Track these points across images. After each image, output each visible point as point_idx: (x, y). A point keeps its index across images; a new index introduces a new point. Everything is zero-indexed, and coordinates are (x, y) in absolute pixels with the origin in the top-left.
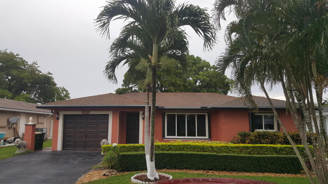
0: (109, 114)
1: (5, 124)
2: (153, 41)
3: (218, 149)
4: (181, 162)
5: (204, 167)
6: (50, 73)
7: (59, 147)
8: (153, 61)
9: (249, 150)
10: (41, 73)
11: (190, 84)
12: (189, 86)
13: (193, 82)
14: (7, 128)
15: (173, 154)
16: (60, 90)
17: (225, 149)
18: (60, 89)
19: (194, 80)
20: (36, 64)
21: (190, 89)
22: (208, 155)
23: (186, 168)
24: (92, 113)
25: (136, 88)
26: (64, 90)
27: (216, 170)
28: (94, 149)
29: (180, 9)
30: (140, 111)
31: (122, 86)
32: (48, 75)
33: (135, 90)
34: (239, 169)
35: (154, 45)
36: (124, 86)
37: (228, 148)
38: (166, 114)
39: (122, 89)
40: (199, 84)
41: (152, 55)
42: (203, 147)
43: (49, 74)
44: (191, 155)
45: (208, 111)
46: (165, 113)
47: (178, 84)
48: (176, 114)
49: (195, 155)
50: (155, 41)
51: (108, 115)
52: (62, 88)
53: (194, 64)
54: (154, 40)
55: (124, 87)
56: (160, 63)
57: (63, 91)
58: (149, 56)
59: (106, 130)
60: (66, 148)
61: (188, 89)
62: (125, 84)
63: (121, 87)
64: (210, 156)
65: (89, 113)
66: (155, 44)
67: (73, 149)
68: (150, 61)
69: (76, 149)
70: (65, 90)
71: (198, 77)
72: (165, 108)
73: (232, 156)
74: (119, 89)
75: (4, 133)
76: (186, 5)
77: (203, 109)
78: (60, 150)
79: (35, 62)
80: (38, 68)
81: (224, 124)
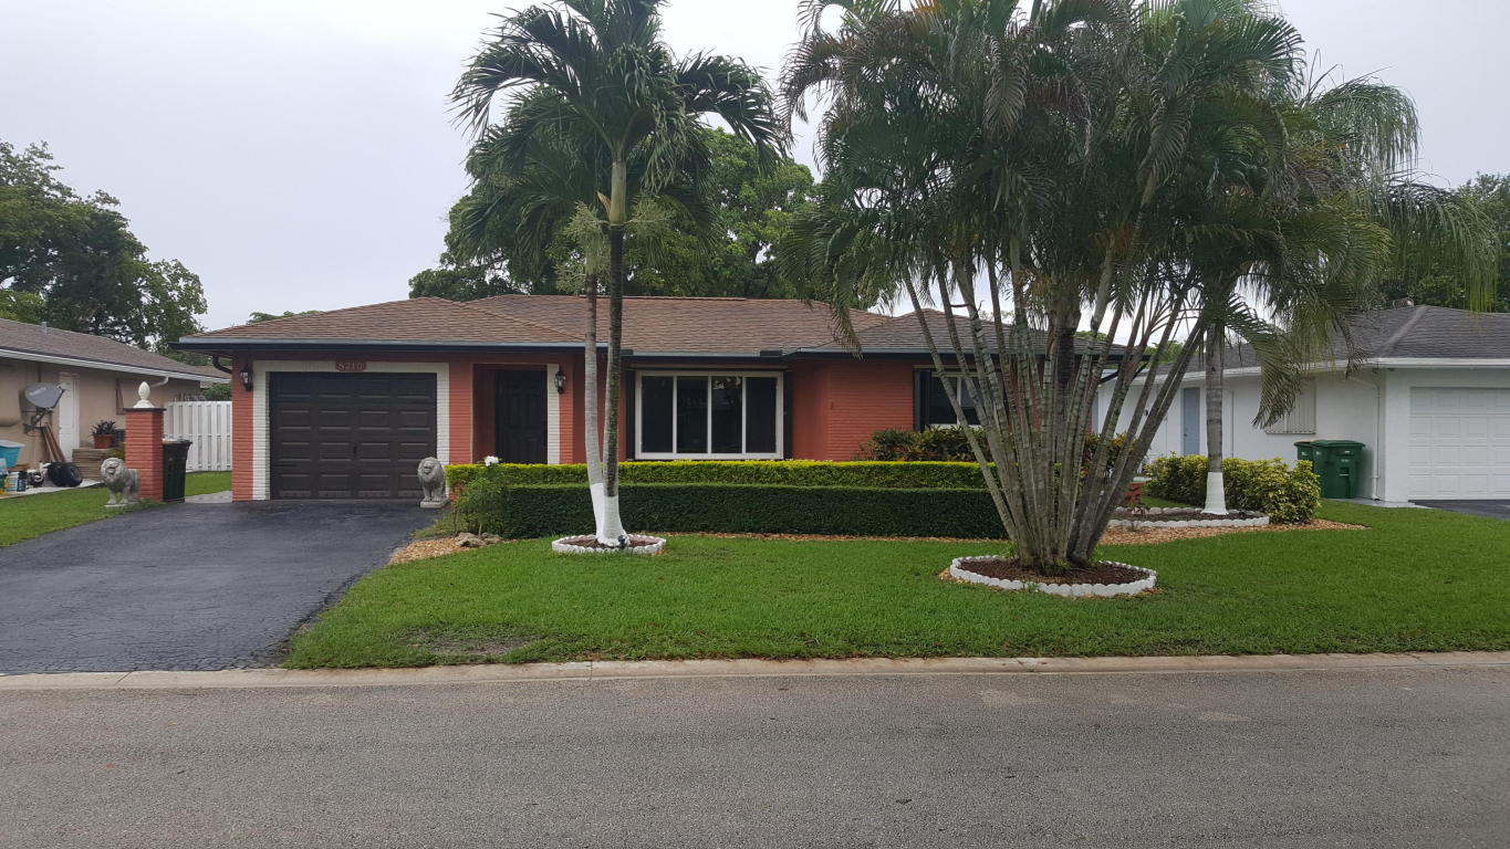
0: (435, 375)
1: (12, 411)
2: (613, 153)
3: (801, 476)
4: (690, 512)
5: (756, 523)
6: (107, 199)
7: (260, 490)
8: (613, 212)
9: (889, 478)
10: (70, 195)
11: (729, 260)
12: (726, 266)
13: (741, 250)
14: (19, 430)
15: (668, 490)
16: (164, 276)
17: (821, 474)
18: (162, 267)
19: (745, 242)
20: (42, 155)
21: (729, 281)
22: (770, 489)
23: (705, 529)
24: (373, 367)
25: (500, 273)
26: (181, 272)
27: (791, 533)
28: (387, 493)
29: (688, 67)
30: (549, 365)
31: (442, 261)
32: (99, 205)
33: (495, 279)
34: (856, 528)
35: (614, 164)
36: (451, 262)
37: (830, 472)
38: (640, 374)
39: (442, 274)
40: (765, 258)
41: (608, 194)
42: (758, 470)
43: (104, 201)
44: (720, 490)
45: (785, 367)
46: (634, 374)
47: (680, 260)
48: (675, 374)
49: (729, 490)
50: (619, 154)
51: (431, 379)
52: (173, 264)
53: (747, 175)
54: (616, 150)
55: (451, 268)
56: (634, 220)
57: (175, 279)
58: (600, 196)
59: (428, 429)
60: (282, 493)
61: (722, 279)
62: (455, 254)
63: (436, 266)
64: (775, 491)
65: (365, 367)
66: (617, 163)
67: (308, 493)
68: (602, 214)
69: (322, 493)
70: (186, 276)
71: (762, 232)
72: (635, 354)
73: (837, 492)
74: (427, 273)
75: (17, 445)
76: (707, 58)
77: (769, 359)
78: (263, 497)
79: (40, 147)
80: (52, 174)
81: (832, 408)
